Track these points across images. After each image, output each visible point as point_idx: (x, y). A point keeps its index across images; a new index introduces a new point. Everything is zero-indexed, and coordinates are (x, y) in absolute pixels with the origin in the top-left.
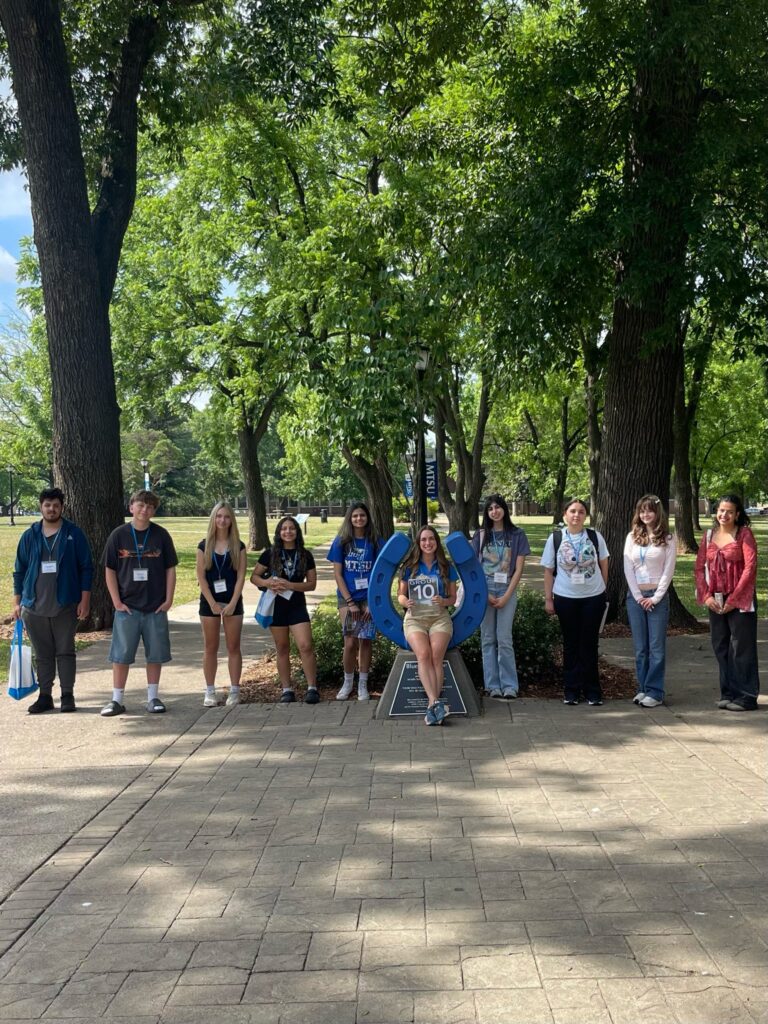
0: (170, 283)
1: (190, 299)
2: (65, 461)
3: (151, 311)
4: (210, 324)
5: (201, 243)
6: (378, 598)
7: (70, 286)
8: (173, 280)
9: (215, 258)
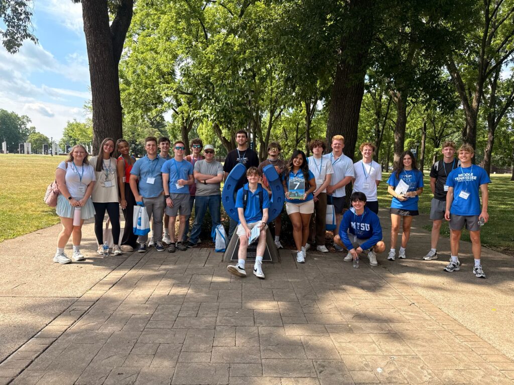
0: (154, 67)
1: (162, 75)
2: (96, 128)
3: (147, 77)
4: (169, 84)
5: (165, 50)
6: (227, 197)
7: (99, 51)
8: (155, 66)
9: (171, 57)
